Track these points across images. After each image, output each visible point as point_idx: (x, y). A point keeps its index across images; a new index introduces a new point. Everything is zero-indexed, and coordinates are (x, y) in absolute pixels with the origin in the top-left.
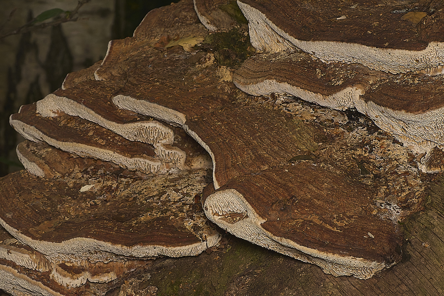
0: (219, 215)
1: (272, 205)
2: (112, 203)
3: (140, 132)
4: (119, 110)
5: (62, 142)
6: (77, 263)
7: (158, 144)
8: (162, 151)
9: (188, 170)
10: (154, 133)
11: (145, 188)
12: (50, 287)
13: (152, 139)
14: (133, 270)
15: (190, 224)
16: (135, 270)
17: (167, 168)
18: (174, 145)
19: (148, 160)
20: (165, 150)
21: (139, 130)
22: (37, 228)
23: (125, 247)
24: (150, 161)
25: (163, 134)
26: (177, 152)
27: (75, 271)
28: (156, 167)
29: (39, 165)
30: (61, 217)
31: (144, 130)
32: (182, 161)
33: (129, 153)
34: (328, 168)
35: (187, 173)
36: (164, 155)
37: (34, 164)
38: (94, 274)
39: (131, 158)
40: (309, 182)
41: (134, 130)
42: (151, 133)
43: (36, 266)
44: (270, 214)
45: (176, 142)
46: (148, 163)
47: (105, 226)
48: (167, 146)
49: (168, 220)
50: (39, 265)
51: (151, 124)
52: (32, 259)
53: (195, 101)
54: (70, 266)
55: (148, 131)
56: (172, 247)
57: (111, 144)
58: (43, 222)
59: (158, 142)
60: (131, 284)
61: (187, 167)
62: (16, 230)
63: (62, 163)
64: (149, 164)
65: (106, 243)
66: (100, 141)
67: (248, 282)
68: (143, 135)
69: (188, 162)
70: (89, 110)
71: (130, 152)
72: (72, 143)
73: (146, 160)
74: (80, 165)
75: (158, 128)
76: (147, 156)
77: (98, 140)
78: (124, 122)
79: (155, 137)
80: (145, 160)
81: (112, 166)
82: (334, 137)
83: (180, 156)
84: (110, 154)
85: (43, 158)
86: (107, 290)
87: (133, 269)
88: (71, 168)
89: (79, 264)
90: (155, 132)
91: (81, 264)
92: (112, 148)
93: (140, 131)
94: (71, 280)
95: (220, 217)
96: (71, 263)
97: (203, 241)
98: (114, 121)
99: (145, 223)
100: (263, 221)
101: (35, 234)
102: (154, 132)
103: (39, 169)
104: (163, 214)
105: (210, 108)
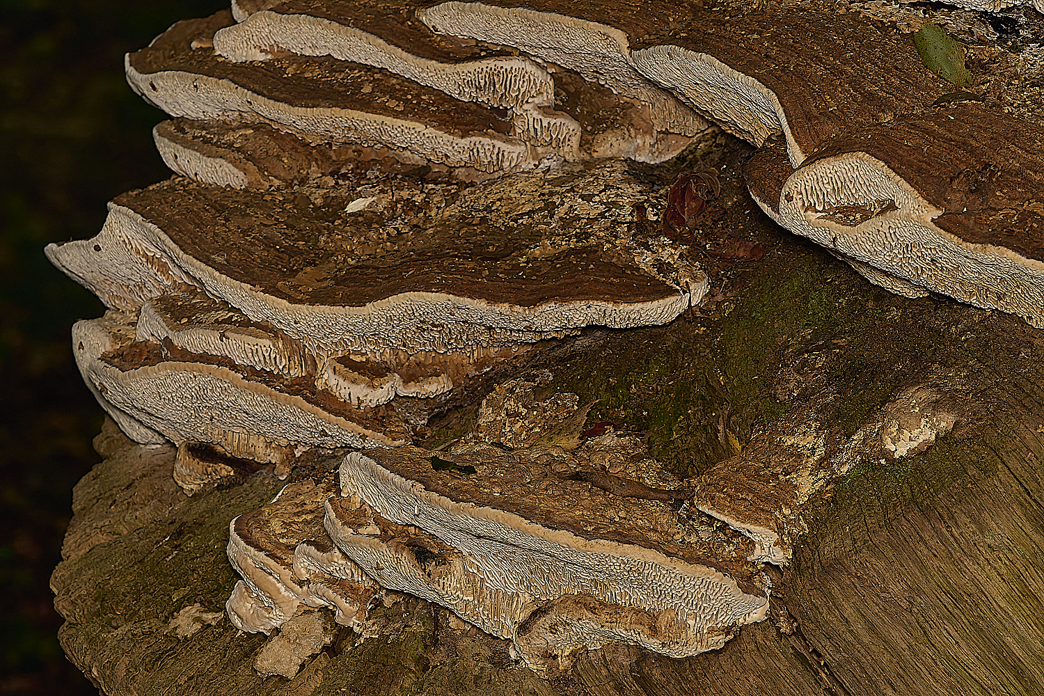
0: (817, 211)
1: (951, 182)
2: (438, 229)
3: (492, 80)
4: (435, 36)
5: (304, 109)
6: (375, 353)
7: (526, 107)
8: (536, 121)
9: (584, 162)
10: (521, 82)
11: (498, 200)
12: (321, 407)
13: (514, 95)
14: (488, 369)
15: (647, 260)
16: (492, 370)
17: (533, 159)
18: (557, 108)
19: (499, 142)
20: (542, 118)
21: (489, 75)
22: (294, 281)
23: (517, 308)
24: (504, 144)
25: (538, 85)
26: (567, 122)
27: (373, 372)
28: (515, 156)
29: (234, 162)
30: (338, 258)
31: (501, 76)
32: (575, 141)
33: (458, 126)
34: (1021, 115)
35: (581, 167)
36: (539, 130)
37: (223, 161)
38: (408, 379)
39: (462, 137)
40: (1007, 139)
41: (480, 76)
42: (515, 82)
43: (283, 364)
44: (951, 199)
45: (558, 102)
46: (499, 148)
47: (461, 269)
48: (544, 110)
49: (600, 253)
50: (289, 361)
51: (515, 64)
52: (277, 348)
53: (638, 6)
54: (362, 362)
55: (509, 79)
56: (626, 305)
57: (416, 110)
58: (302, 269)
59: (527, 102)
60: (512, 391)
61: (585, 154)
62: (249, 286)
63: (283, 159)
64: (501, 150)
65: (475, 301)
66: (392, 104)
67: (823, 364)
68: (497, 86)
69: (585, 144)
70: (372, 37)
71: (460, 125)
72: (330, 109)
73: (495, 142)
74: (320, 163)
75: (529, 71)
76: (496, 134)
77: (386, 102)
78: (457, 61)
79: (522, 90)
80: (493, 141)
81: (398, 162)
82: (986, 63)
83: (571, 131)
84: (418, 130)
85: (238, 150)
86: (429, 414)
87: (488, 367)
88: (302, 169)
89: (378, 358)
90: (522, 80)
91: (383, 357)
92: (420, 117)
93: (492, 78)
94: (369, 390)
95: (819, 214)
96: (362, 355)
97: (685, 292)
98: (432, 59)
99: (547, 261)
100: (937, 213)
101: (292, 293)
102: (520, 80)
103: (236, 171)
104: (582, 242)
105: (671, 20)
